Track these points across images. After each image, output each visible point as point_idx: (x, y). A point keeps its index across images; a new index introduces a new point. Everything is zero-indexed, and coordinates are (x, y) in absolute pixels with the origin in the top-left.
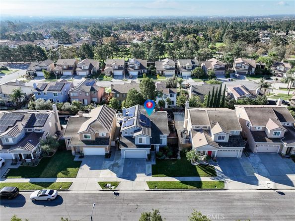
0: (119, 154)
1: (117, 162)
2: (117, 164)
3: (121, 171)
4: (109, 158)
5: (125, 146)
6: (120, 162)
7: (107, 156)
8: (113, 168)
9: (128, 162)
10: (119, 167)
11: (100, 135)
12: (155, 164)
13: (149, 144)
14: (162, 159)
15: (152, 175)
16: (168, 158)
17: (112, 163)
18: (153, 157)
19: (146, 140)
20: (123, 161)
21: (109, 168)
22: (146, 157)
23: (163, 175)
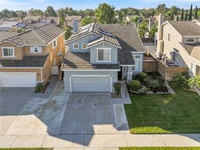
0: (62, 85)
1: (54, 98)
2: (55, 102)
3: (60, 118)
4: (43, 92)
5: (72, 65)
6: (61, 99)
7: (40, 89)
8: (43, 112)
9: (77, 99)
10: (56, 109)
11: (32, 51)
12: (129, 102)
13: (115, 62)
14: (141, 94)
15: (130, 128)
16: (151, 92)
17: (45, 101)
18: (123, 90)
19: (110, 55)
20: (67, 98)
21: (35, 112)
22: (112, 89)
23: (155, 129)
